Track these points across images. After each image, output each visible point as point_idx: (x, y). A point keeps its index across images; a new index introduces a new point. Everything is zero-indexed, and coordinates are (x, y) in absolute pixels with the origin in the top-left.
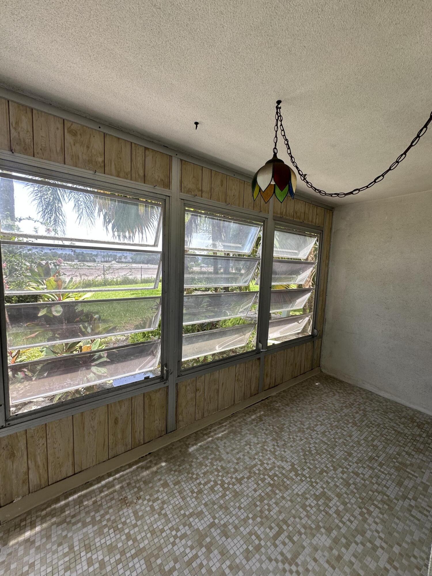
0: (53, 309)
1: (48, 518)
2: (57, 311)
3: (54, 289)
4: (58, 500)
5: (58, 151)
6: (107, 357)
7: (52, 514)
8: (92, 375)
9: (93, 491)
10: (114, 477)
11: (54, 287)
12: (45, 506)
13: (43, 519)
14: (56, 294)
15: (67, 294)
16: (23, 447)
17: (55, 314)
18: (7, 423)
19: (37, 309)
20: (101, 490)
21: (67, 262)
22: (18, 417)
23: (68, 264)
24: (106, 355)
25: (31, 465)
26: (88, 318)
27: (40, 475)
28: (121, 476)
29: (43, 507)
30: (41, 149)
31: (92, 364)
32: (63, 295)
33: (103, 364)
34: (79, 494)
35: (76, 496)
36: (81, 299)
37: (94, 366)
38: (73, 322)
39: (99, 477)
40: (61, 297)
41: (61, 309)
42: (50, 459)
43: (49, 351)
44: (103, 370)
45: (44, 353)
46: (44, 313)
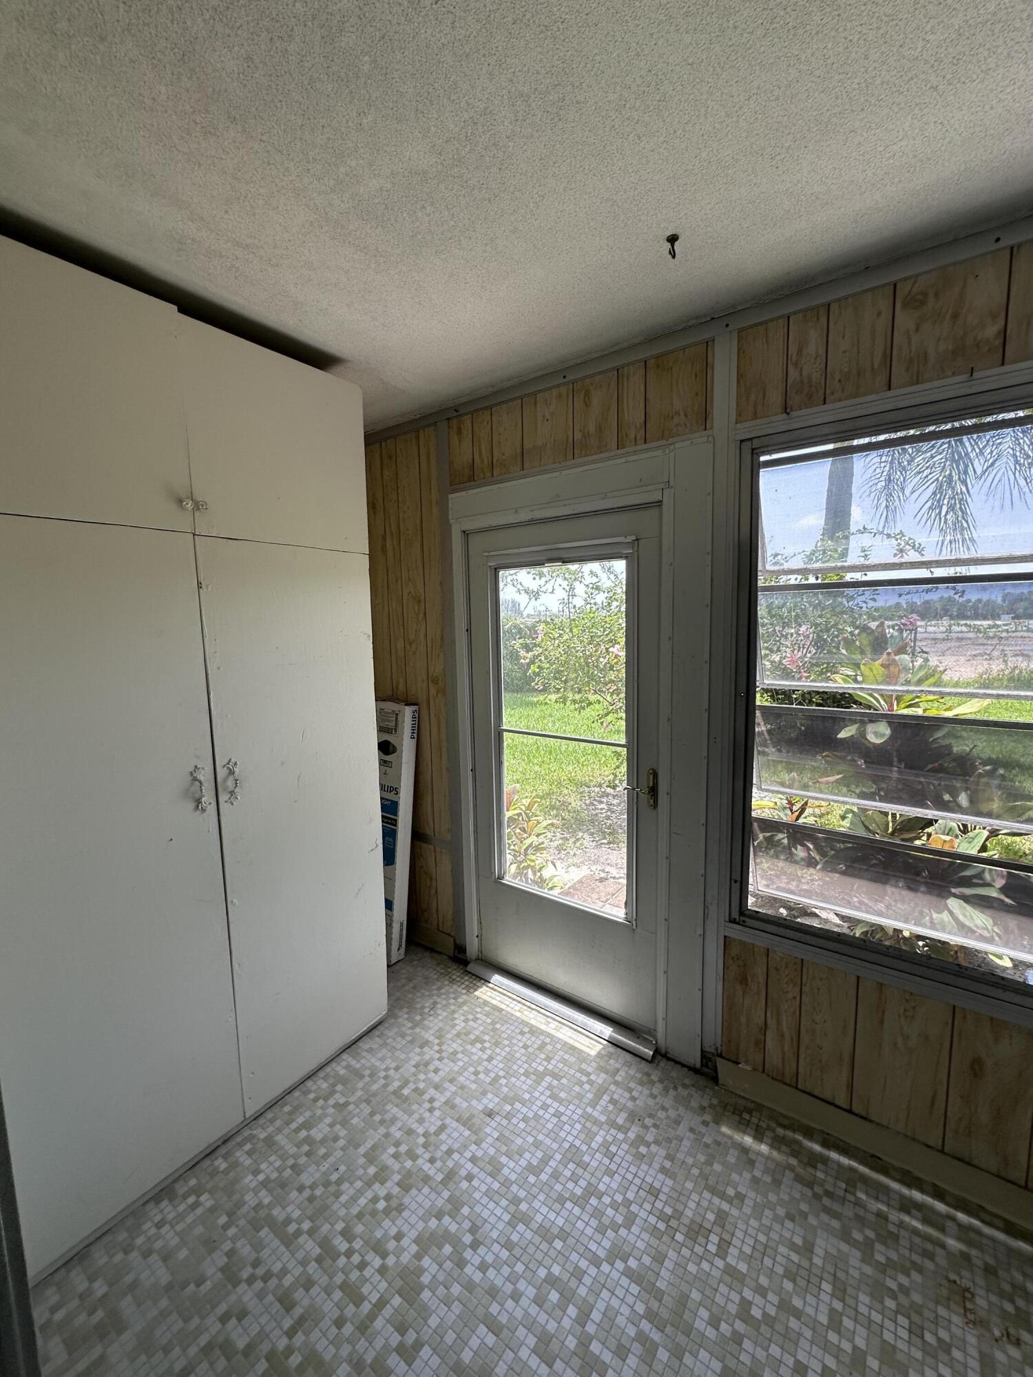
0: (870, 728)
1: (784, 1148)
2: (876, 734)
3: (878, 684)
4: (809, 1133)
5: (876, 366)
6: (1003, 890)
7: (795, 1150)
8: (945, 916)
9: (887, 1189)
10: (952, 1211)
11: (880, 679)
12: (786, 1122)
13: (777, 1143)
14: (882, 696)
15: (910, 697)
16: (762, 979)
17: (872, 738)
18: (742, 918)
19: (840, 722)
20: (907, 1206)
21: (968, 622)
22: (756, 916)
23: (970, 626)
24: (1000, 883)
25: (772, 1023)
26: (964, 767)
27: (784, 1053)
28: (970, 1228)
29: (781, 1120)
30: (840, 381)
31: (953, 890)
32: (899, 699)
33: (983, 903)
34: (854, 1164)
35: (845, 1161)
36: (949, 714)
37: (955, 896)
38: (922, 769)
39: (909, 1172)
40: (895, 703)
41: (888, 732)
42: (805, 1038)
43: (857, 821)
44: (979, 919)
45: (846, 823)
46: (849, 734)
